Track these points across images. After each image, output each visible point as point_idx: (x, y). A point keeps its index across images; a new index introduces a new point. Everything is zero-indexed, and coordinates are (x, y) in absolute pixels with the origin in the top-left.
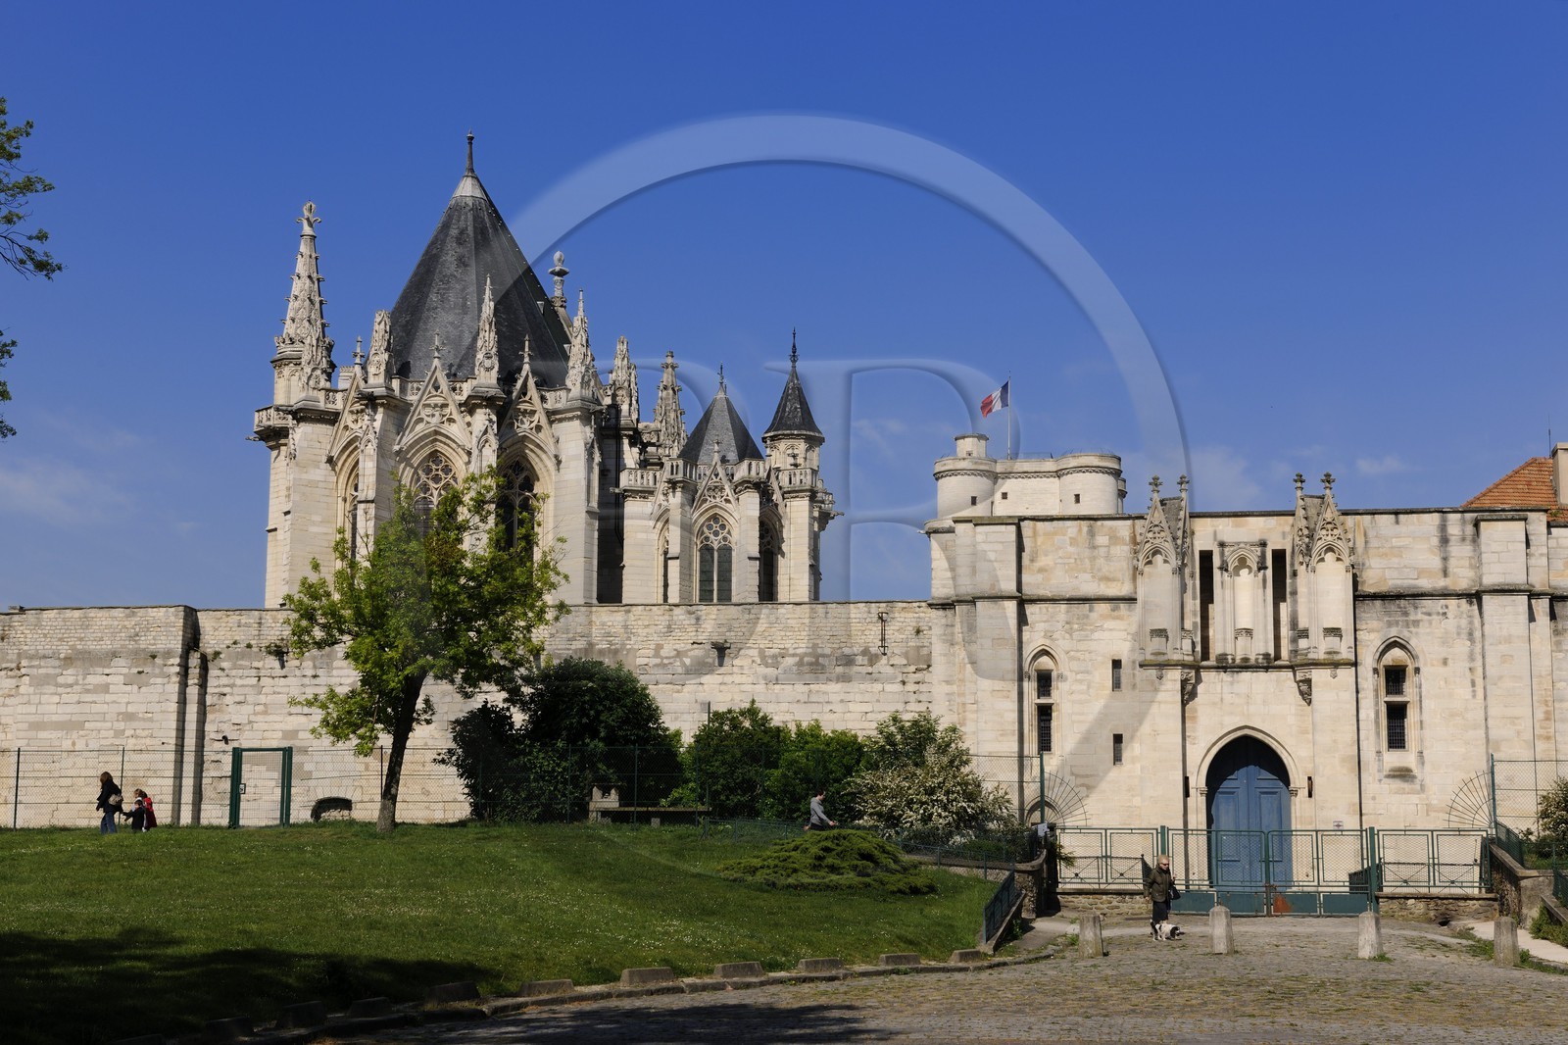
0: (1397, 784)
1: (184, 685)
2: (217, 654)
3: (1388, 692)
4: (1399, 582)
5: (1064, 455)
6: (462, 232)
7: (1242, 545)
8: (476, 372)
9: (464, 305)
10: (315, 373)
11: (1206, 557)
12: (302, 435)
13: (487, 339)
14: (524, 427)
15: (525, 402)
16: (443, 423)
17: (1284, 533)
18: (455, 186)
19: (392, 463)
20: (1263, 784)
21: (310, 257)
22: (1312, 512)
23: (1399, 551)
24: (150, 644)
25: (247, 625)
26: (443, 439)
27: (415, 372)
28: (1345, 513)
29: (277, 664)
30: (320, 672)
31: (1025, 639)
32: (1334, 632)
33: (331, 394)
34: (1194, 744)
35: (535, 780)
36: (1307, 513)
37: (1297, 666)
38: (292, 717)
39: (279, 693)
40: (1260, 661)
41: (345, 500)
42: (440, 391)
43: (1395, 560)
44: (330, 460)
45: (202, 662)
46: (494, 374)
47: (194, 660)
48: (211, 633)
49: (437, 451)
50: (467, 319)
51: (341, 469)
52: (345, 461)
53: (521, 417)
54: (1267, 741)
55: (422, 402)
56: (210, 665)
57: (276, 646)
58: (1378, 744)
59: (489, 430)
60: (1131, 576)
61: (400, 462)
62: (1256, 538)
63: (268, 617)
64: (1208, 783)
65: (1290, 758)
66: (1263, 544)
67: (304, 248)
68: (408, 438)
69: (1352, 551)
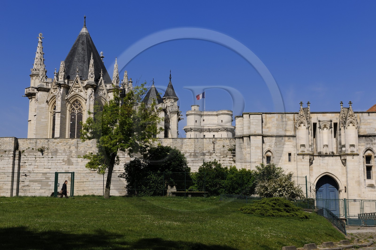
0: (370, 189)
1: (14, 160)
2: (23, 151)
3: (367, 163)
4: (370, 132)
5: (219, 110)
6: (83, 41)
7: (325, 121)
8: (88, 78)
9: (84, 61)
10: (43, 78)
11: (315, 125)
12: (39, 94)
13: (92, 69)
14: (101, 93)
15: (101, 87)
16: (79, 92)
17: (337, 118)
18: (81, 29)
19: (65, 102)
20: (331, 189)
21: (41, 47)
22: (346, 112)
23: (369, 123)
24: (4, 148)
25: (32, 143)
26: (79, 96)
27: (71, 78)
28: (355, 113)
29: (41, 154)
30: (53, 156)
31: (263, 147)
32: (353, 146)
33: (48, 84)
34: (312, 177)
35: (152, 183)
36: (344, 112)
37: (342, 155)
38: (45, 169)
39: (41, 162)
40: (331, 154)
41: (51, 112)
42: (78, 83)
43: (369, 126)
44: (47, 102)
45: (19, 153)
46: (93, 78)
47: (17, 153)
48: (22, 145)
49: (77, 99)
50: (85, 64)
51: (50, 104)
52: (51, 102)
53: (100, 91)
54: (333, 176)
55: (73, 86)
56: (21, 154)
57: (41, 149)
58: (364, 177)
59: (92, 94)
60: (294, 130)
61: (67, 102)
62: (329, 119)
63: (38, 141)
64: (316, 188)
65: (339, 181)
66: (331, 121)
67: (39, 45)
68: (69, 96)
69: (357, 123)
